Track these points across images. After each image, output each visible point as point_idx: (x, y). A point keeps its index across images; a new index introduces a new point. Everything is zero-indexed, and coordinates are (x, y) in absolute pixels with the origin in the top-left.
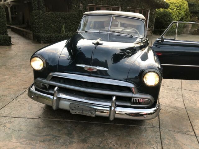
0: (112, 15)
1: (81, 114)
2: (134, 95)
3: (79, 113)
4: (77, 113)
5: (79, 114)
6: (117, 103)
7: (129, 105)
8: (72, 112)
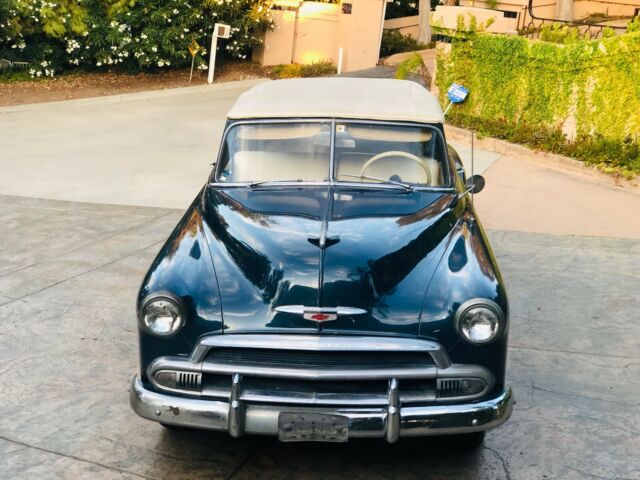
0: (333, 121)
1: (308, 439)
2: (441, 372)
3: (303, 436)
4: (299, 438)
5: (303, 440)
6: (402, 399)
7: (432, 398)
8: (285, 437)
